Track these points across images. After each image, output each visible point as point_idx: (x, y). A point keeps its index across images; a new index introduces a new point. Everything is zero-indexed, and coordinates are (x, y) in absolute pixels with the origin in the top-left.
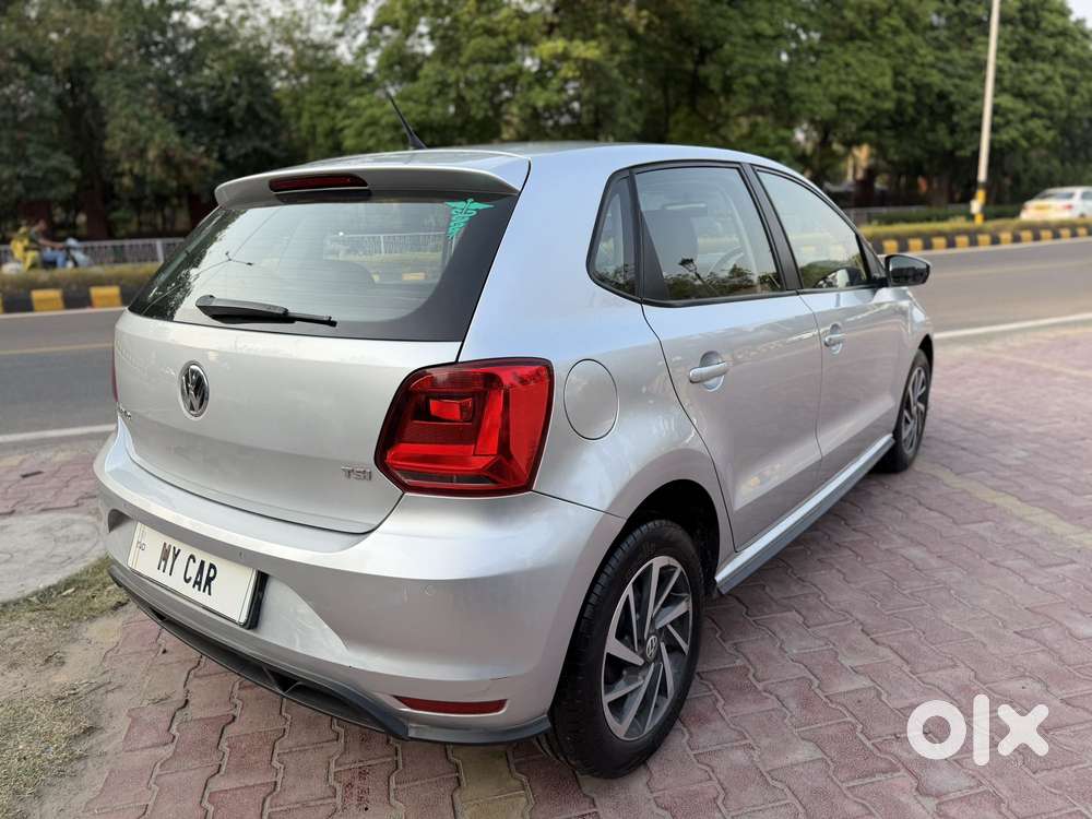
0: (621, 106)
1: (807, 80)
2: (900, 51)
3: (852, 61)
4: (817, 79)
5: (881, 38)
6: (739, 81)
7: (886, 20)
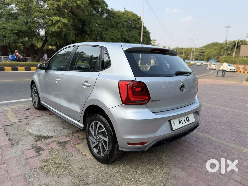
0: (71, 33)
1: (106, 34)
2: (122, 31)
3: (114, 32)
4: (108, 34)
5: (118, 28)
6: (93, 32)
7: (119, 25)
